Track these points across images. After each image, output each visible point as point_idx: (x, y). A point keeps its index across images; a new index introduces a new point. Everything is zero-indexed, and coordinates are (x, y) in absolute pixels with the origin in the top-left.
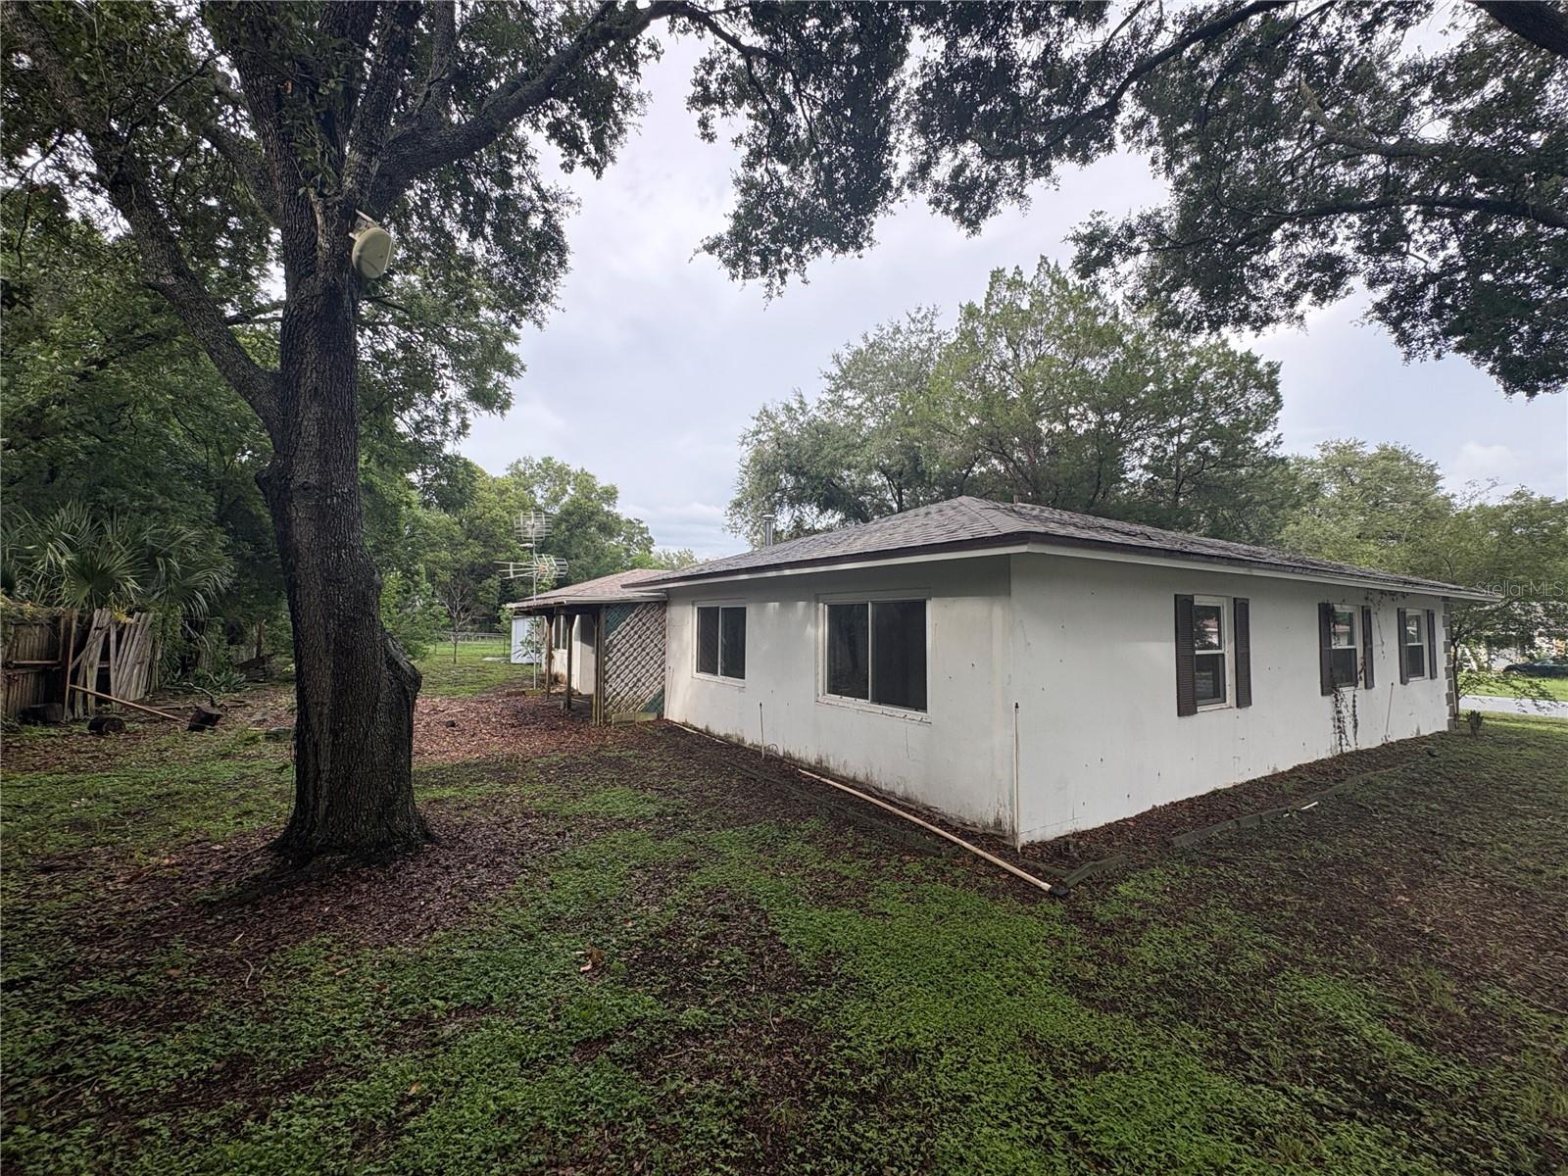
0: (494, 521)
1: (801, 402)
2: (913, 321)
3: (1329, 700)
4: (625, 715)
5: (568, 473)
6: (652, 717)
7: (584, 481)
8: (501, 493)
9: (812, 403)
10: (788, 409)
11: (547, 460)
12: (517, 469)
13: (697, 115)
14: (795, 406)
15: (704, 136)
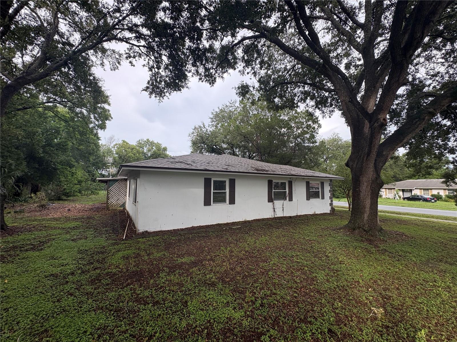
0: (129, 157)
1: (203, 125)
2: (231, 103)
3: (271, 204)
4: (114, 208)
5: (154, 143)
6: (122, 208)
7: (158, 146)
8: (132, 149)
9: (207, 126)
10: (200, 127)
11: (148, 140)
12: (139, 142)
13: (128, 61)
14: (202, 126)
15: (132, 65)
